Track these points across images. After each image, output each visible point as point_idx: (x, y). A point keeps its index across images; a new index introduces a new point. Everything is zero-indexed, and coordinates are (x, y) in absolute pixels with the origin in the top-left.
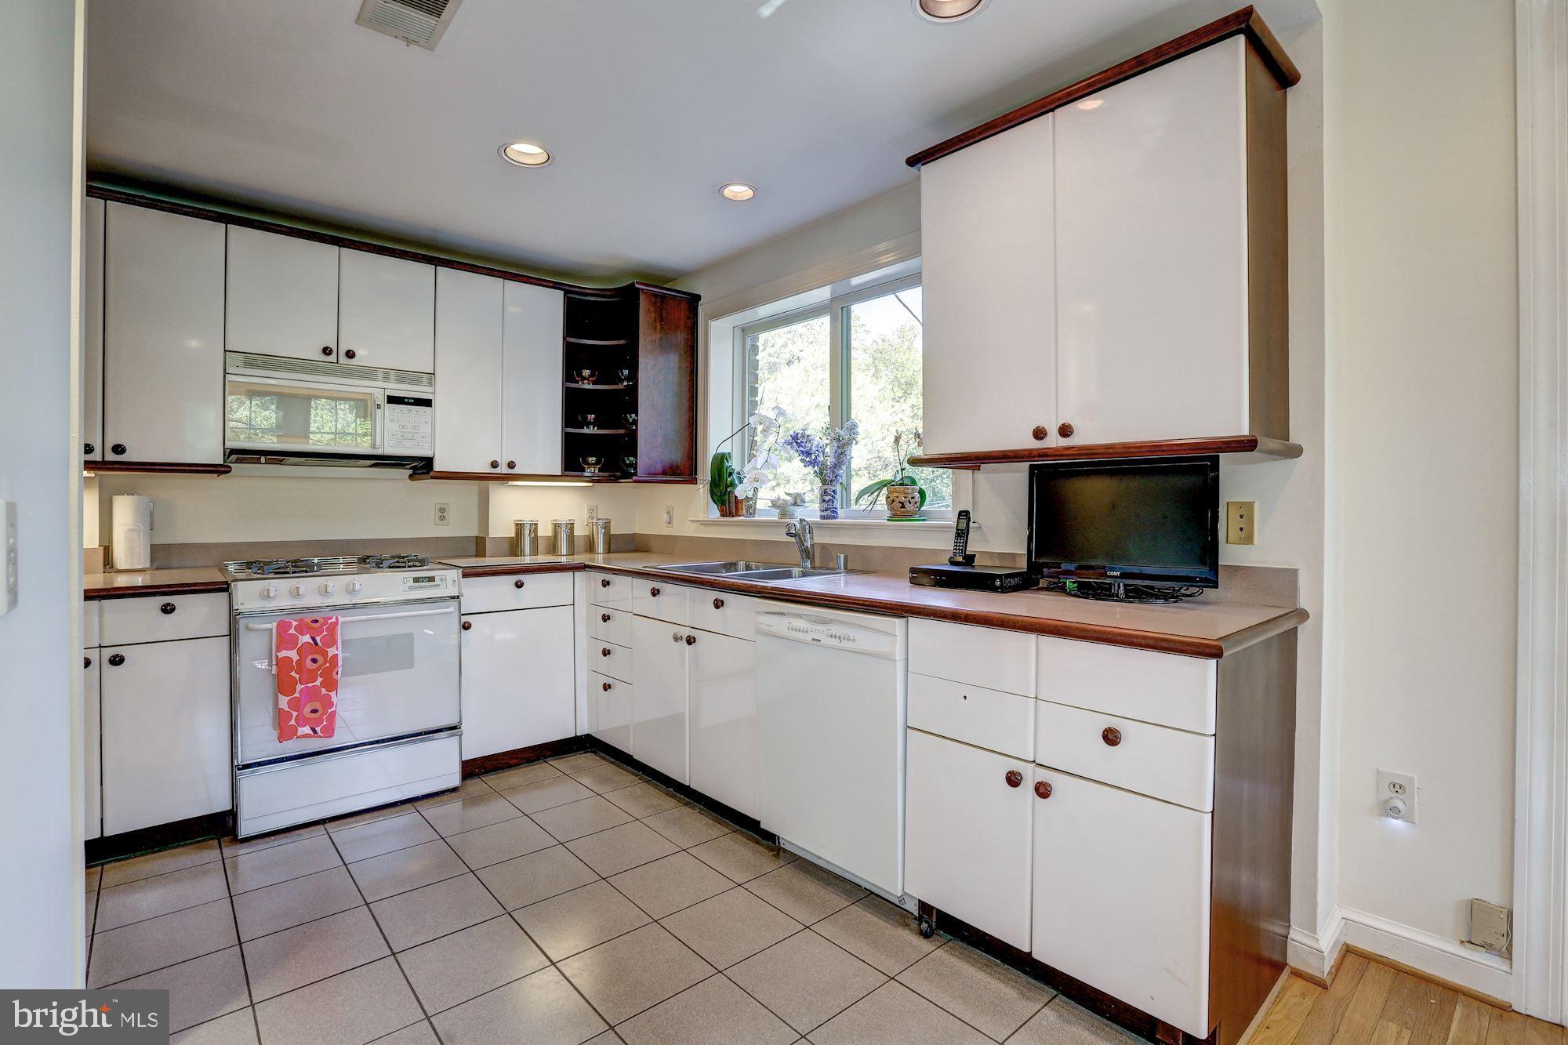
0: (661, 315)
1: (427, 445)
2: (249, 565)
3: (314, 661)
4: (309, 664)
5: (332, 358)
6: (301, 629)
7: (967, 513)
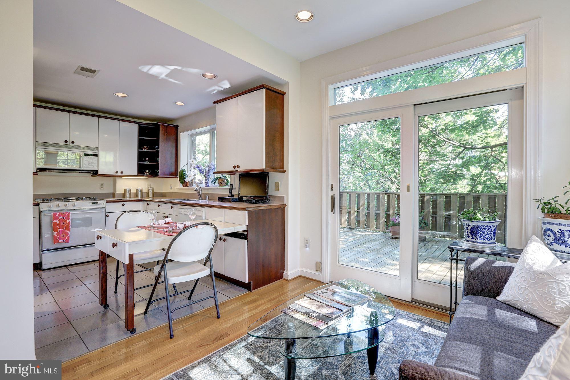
0: (166, 131)
1: (96, 167)
2: (43, 199)
3: (63, 223)
4: (62, 224)
5: (68, 143)
6: (60, 215)
7: (232, 185)
